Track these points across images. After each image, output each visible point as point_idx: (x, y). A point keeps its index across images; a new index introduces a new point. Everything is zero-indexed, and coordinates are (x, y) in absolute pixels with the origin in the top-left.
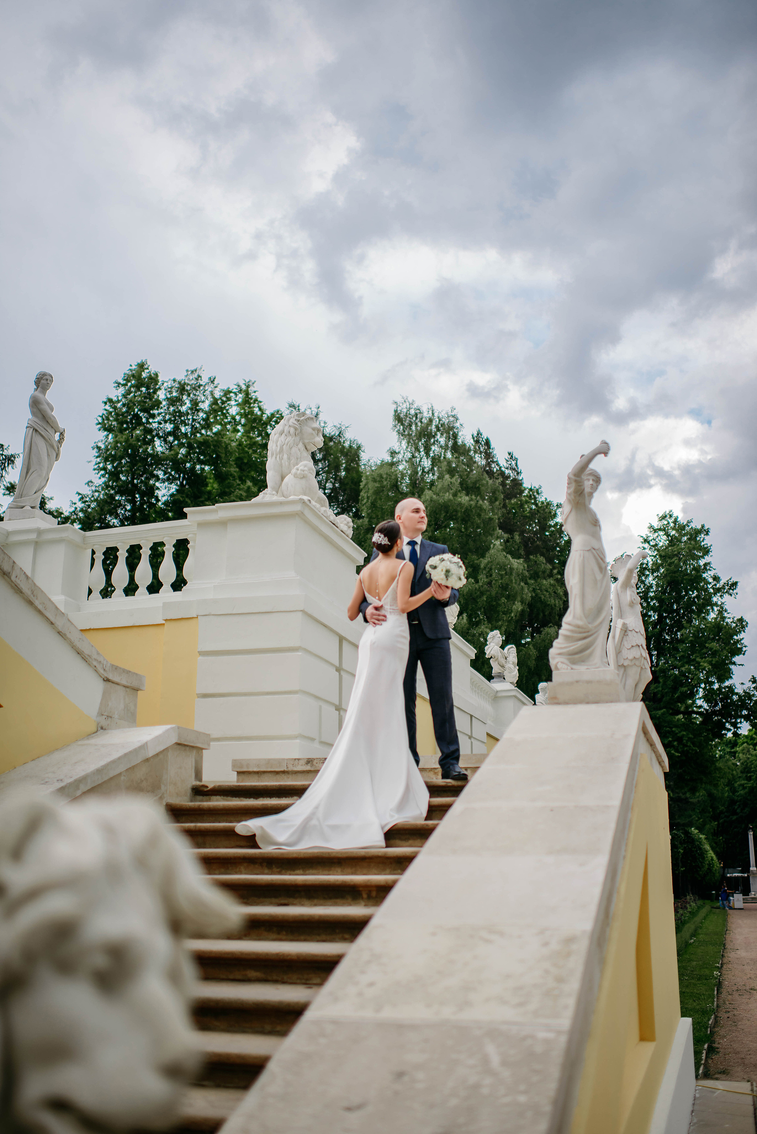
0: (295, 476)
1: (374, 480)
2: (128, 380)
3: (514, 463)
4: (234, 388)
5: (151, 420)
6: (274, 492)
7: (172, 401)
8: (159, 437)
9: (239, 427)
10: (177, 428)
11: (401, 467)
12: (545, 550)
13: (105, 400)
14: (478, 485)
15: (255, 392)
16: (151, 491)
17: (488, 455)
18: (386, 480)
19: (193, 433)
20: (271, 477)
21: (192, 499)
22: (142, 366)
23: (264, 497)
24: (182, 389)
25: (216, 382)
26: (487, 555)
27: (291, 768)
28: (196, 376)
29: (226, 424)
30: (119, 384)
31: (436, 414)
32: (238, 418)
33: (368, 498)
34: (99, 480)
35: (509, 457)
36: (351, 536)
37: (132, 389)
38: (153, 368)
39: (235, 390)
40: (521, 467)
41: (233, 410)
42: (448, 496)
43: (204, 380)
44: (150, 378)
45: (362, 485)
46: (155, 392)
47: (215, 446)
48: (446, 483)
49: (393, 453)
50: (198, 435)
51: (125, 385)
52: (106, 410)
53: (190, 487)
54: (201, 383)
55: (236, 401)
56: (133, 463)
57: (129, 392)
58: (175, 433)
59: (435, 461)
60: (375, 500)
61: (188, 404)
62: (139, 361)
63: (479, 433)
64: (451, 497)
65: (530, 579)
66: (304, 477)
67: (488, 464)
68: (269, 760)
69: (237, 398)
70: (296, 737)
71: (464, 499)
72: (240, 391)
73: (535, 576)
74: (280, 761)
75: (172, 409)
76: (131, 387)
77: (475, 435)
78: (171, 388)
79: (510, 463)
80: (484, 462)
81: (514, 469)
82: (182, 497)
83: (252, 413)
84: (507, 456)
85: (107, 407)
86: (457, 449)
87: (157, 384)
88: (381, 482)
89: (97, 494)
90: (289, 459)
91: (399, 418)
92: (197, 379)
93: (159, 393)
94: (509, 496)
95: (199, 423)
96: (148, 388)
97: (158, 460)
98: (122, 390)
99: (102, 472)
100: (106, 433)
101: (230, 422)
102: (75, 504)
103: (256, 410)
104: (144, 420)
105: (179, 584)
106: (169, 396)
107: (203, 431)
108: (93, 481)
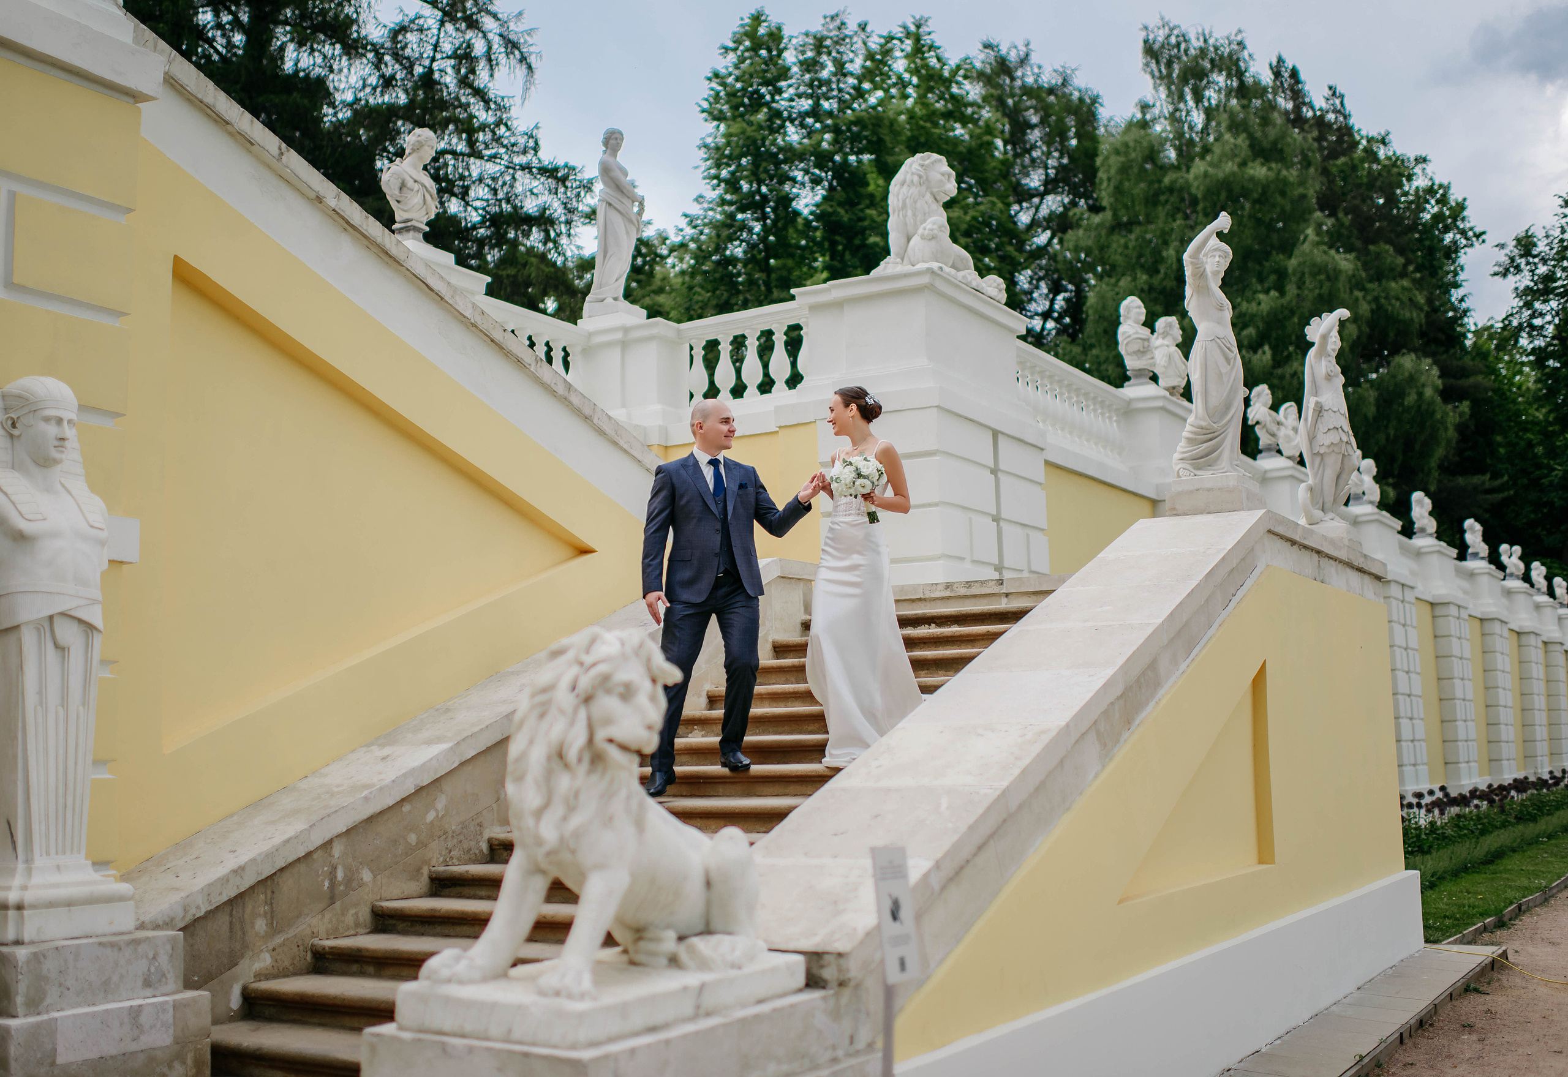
0: (923, 237)
1: (1117, 152)
2: (738, 42)
3: (1338, 102)
4: (898, 32)
5: (777, 98)
6: (899, 260)
7: (810, 66)
8: (792, 121)
9: (910, 90)
10: (817, 104)
11: (1158, 128)
12: (1392, 236)
13: (710, 75)
14: (1279, 146)
15: (929, 34)
16: (785, 201)
17: (1297, 95)
18: (1135, 150)
19: (841, 110)
20: (894, 240)
21: (847, 207)
22: (757, 19)
23: (886, 267)
24: (819, 44)
25: (869, 29)
26: (1296, 252)
27: (928, 595)
28: (838, 22)
29: (890, 87)
30: (726, 49)
31: (1211, 41)
32: (906, 76)
33: (1109, 179)
34: (713, 194)
35: (1330, 93)
36: (1004, 301)
37: (747, 54)
38: (774, 17)
39: (900, 35)
40: (1349, 106)
41: (899, 65)
42: (1230, 167)
43: (852, 26)
44: (771, 35)
45: (1099, 161)
46: (779, 55)
47: (873, 125)
48: (1227, 148)
49: (1145, 107)
50: (849, 112)
51: (735, 50)
52: (712, 89)
53: (843, 188)
54: (847, 32)
55: (902, 51)
56: (756, 164)
57: (742, 60)
58: (815, 112)
59: (1209, 113)
60: (1121, 182)
61: (830, 67)
62: (753, 12)
63: (1280, 60)
64: (1235, 168)
65: (1370, 281)
66: (933, 238)
67: (1297, 109)
68: (903, 586)
69: (903, 47)
70: (939, 558)
71: (1259, 171)
72: (908, 35)
73: (1379, 275)
74: (915, 588)
75: (807, 76)
76: (743, 52)
77: (1275, 63)
78: (804, 46)
79: (1331, 102)
80: (1290, 106)
81: (1339, 112)
82: (831, 206)
83: (926, 66)
84: (1327, 93)
85: (714, 85)
86: (1245, 91)
87: (780, 42)
88: (1126, 154)
89: (711, 213)
90: (914, 215)
91: (1151, 51)
92: (839, 28)
93: (785, 54)
94: (1334, 154)
95: (848, 93)
96: (769, 51)
97: (793, 155)
98: (732, 57)
99: (715, 182)
100: (715, 123)
101: (894, 85)
102: (681, 230)
103: (933, 62)
104: (768, 98)
105: (794, 380)
106: (801, 58)
107: (855, 105)
108: (704, 194)
